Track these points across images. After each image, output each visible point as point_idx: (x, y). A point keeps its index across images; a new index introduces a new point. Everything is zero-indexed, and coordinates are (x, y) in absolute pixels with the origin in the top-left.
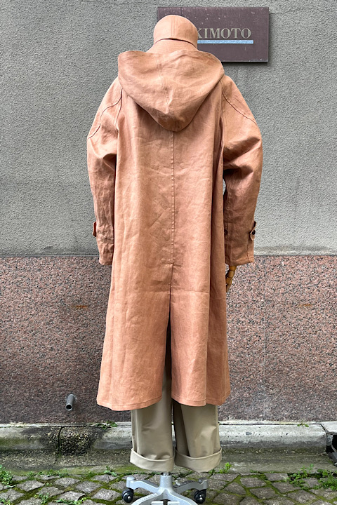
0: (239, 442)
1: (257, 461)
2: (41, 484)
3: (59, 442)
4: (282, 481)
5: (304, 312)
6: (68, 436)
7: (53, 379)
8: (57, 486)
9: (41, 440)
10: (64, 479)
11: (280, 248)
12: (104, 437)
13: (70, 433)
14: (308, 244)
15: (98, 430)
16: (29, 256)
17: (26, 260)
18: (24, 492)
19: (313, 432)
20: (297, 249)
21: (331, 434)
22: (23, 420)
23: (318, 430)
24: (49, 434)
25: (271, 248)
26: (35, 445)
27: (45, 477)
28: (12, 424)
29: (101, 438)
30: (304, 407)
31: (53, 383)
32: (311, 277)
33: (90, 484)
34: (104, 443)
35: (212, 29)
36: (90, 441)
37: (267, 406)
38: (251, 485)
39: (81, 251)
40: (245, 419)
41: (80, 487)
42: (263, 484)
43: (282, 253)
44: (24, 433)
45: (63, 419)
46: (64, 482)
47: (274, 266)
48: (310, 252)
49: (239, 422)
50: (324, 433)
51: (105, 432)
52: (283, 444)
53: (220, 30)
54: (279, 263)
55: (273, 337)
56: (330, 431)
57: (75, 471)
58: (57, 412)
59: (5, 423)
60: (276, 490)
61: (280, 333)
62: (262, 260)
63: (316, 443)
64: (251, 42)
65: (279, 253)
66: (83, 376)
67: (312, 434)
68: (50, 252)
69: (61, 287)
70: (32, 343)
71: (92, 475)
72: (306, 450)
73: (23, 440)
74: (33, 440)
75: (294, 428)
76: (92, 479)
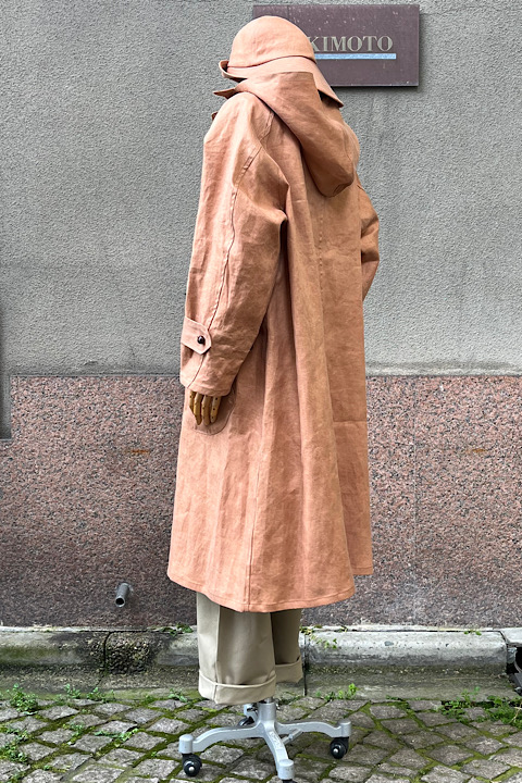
0: (374, 657)
1: (400, 684)
2: (73, 711)
3: (106, 653)
4: (432, 711)
5: (474, 462)
6: (119, 645)
7: (97, 560)
8: (98, 714)
9: (78, 651)
10: (109, 705)
11: (439, 364)
12: (172, 647)
13: (122, 640)
14: (480, 358)
15: (163, 636)
16: (62, 375)
17: (58, 382)
18: (49, 720)
19: (488, 642)
20: (465, 366)
21: (514, 645)
22: (53, 621)
23: (494, 640)
24: (90, 642)
25: (424, 365)
26: (70, 658)
27: (80, 703)
28: (35, 628)
29: (167, 648)
30: (475, 606)
31: (98, 566)
32: (484, 408)
33: (146, 711)
34: (173, 656)
35: (334, 38)
36: (151, 654)
37: (419, 603)
38: (385, 715)
39: (140, 368)
40: (386, 622)
41: (130, 716)
42: (402, 715)
43: (441, 372)
44: (52, 639)
45: (112, 621)
46: (108, 708)
47: (429, 392)
48: (484, 371)
49: (377, 626)
50: (504, 644)
51: (175, 639)
52: (441, 660)
53: (347, 40)
54: (435, 387)
55: (426, 500)
56: (512, 641)
57: (126, 695)
58: (103, 610)
59: (26, 625)
60: (421, 722)
61: (438, 494)
62: (410, 381)
63: (492, 658)
64: (393, 56)
65: (437, 371)
66: (141, 556)
67: (484, 645)
68: (93, 370)
69: (109, 423)
70: (65, 507)
71: (151, 700)
72: (475, 669)
73: (51, 651)
74: (66, 650)
75: (458, 637)
76: (151, 706)
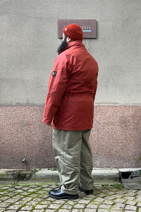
3: (19, 175)
7: (18, 152)
9: (12, 175)
11: (102, 103)
12: (36, 173)
13: (24, 172)
14: (112, 102)
15: (34, 171)
16: (10, 106)
19: (115, 171)
20: (109, 103)
21: (121, 172)
22: (6, 168)
24: (15, 172)
25: (99, 103)
26: (10, 177)
27: (11, 186)
28: (2, 169)
32: (113, 113)
33: (27, 188)
34: (36, 176)
36: (31, 175)
37: (98, 162)
39: (30, 104)
41: (23, 188)
43: (103, 105)
44: (6, 172)
45: (22, 168)
46: (18, 187)
47: (100, 110)
48: (113, 105)
52: (103, 176)
55: (100, 136)
58: (19, 165)
61: (103, 135)
63: (115, 176)
66: (29, 151)
68: (18, 104)
69: (22, 118)
70: (10, 139)
71: (29, 185)
72: (111, 178)
73: (5, 175)
74: (9, 174)
75: (108, 171)
